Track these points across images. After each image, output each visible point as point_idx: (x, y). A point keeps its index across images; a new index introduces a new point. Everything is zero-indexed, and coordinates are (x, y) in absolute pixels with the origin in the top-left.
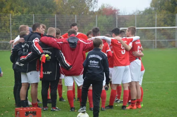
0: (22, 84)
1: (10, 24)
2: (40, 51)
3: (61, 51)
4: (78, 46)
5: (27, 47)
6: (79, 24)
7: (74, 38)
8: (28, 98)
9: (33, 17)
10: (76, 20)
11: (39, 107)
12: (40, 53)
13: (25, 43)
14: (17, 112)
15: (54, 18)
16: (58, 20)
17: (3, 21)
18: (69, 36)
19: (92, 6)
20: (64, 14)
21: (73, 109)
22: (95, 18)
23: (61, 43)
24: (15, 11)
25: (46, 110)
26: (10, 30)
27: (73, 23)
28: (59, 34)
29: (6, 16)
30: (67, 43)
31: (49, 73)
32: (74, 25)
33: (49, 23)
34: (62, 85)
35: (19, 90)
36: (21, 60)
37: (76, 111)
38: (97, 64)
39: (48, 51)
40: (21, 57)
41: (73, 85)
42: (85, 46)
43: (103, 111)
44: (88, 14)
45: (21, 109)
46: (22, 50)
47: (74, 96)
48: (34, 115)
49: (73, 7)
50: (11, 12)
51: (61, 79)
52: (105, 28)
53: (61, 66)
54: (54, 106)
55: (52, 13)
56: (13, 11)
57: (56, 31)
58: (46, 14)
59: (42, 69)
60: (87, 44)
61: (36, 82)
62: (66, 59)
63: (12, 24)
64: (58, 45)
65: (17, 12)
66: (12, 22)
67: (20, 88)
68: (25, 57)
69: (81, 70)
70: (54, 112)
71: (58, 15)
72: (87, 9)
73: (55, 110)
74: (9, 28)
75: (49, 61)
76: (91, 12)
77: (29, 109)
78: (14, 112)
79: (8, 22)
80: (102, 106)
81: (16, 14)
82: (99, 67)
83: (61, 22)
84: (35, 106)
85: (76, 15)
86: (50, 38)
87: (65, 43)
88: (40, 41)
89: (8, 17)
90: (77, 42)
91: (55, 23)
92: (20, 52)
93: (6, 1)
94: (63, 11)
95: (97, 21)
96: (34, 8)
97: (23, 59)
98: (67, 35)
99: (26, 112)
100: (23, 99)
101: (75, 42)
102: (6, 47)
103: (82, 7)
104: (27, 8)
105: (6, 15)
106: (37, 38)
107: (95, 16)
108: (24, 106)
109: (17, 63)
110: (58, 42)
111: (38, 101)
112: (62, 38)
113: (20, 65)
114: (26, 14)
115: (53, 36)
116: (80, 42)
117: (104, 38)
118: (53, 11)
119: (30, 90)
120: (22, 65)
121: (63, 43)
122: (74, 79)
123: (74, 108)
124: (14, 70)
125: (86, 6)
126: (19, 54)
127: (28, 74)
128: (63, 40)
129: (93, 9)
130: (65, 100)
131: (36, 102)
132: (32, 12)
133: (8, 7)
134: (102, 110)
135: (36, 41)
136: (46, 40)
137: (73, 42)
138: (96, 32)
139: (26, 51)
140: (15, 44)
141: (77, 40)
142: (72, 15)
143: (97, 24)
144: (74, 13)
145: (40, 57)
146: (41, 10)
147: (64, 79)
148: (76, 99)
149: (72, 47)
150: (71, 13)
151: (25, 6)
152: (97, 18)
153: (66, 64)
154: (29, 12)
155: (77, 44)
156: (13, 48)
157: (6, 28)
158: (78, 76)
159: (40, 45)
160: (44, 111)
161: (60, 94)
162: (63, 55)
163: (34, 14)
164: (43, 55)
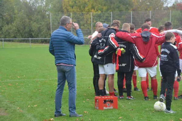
0: (100, 75)
1: (91, 22)
2: (116, 45)
3: (134, 45)
4: (151, 40)
5: (104, 41)
6: (154, 19)
7: (146, 32)
8: (105, 87)
9: (111, 15)
10: (150, 16)
11: (116, 96)
12: (116, 47)
13: (102, 38)
14: (96, 100)
15: (130, 14)
16: (133, 16)
17: (86, 19)
18: (142, 30)
19: (166, 2)
20: (140, 10)
21: (147, 99)
22: (169, 13)
23: (134, 38)
24: (96, 10)
25: (122, 98)
26: (91, 27)
27: (147, 18)
28: (133, 29)
29: (88, 15)
30: (140, 37)
31: (124, 65)
32: (148, 20)
33: (125, 19)
34: (136, 77)
35: (98, 81)
36: (99, 53)
37: (149, 100)
38: (166, 57)
39: (123, 45)
40: (99, 51)
41: (146, 76)
42: (157, 39)
43: (176, 101)
44: (162, 9)
45: (100, 98)
46: (99, 45)
47: (148, 86)
48: (111, 103)
49: (149, 3)
50: (93, 10)
51: (135, 71)
52: (179, 22)
53: (135, 58)
54: (129, 95)
55: (129, 10)
56: (94, 9)
57: (131, 26)
58: (123, 11)
59: (117, 61)
60: (159, 38)
61: (112, 73)
62: (139, 52)
63: (93, 22)
64: (132, 39)
65: (97, 11)
66: (93, 20)
67: (98, 79)
68: (102, 51)
69: (154, 62)
70: (129, 100)
71: (133, 12)
72: (161, 4)
73: (130, 99)
74: (90, 25)
75: (123, 54)
76: (165, 7)
77: (106, 97)
78: (94, 100)
79: (90, 20)
80: (175, 96)
81: (96, 13)
82: (167, 60)
83: (136, 18)
84: (112, 95)
85: (150, 11)
86: (124, 33)
87: (138, 37)
88: (115, 36)
89: (89, 15)
90: (149, 36)
91: (131, 19)
92: (98, 46)
93: (88, 1)
94: (139, 8)
95: (171, 16)
96: (112, 6)
97: (101, 53)
98: (141, 30)
99: (104, 100)
100: (101, 88)
101: (148, 36)
102: (88, 42)
103: (157, 3)
104: (106, 7)
105: (88, 13)
106: (113, 33)
107: (169, 11)
108: (103, 95)
109: (95, 56)
110: (132, 37)
111: (115, 90)
112: (136, 32)
113: (98, 58)
114: (105, 11)
115: (127, 31)
116: (153, 36)
117: (176, 31)
118: (129, 8)
119: (107, 80)
120: (99, 58)
121: (136, 37)
122: (147, 71)
123: (148, 97)
124: (93, 62)
125: (161, 2)
126: (97, 48)
127: (105, 66)
128: (136, 34)
129: (168, 4)
130: (139, 90)
131: (112, 91)
132: (111, 10)
133: (90, 7)
134: (174, 99)
135: (112, 36)
136: (122, 34)
137: (146, 36)
138: (168, 26)
139: (103, 45)
140: (93, 39)
141: (149, 34)
142: (147, 11)
143: (170, 18)
144: (149, 9)
145: (116, 50)
146: (118, 8)
147: (138, 70)
148: (150, 89)
149: (145, 41)
150: (146, 10)
151: (105, 5)
152: (171, 13)
153: (140, 57)
154: (108, 10)
155: (149, 38)
156: (91, 43)
157: (88, 25)
158: (151, 68)
159: (115, 40)
160: (121, 100)
161: (135, 84)
162: (136, 48)
163: (112, 11)
164: (119, 49)
